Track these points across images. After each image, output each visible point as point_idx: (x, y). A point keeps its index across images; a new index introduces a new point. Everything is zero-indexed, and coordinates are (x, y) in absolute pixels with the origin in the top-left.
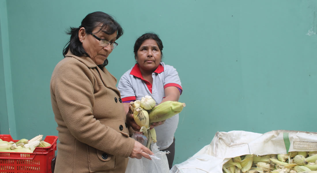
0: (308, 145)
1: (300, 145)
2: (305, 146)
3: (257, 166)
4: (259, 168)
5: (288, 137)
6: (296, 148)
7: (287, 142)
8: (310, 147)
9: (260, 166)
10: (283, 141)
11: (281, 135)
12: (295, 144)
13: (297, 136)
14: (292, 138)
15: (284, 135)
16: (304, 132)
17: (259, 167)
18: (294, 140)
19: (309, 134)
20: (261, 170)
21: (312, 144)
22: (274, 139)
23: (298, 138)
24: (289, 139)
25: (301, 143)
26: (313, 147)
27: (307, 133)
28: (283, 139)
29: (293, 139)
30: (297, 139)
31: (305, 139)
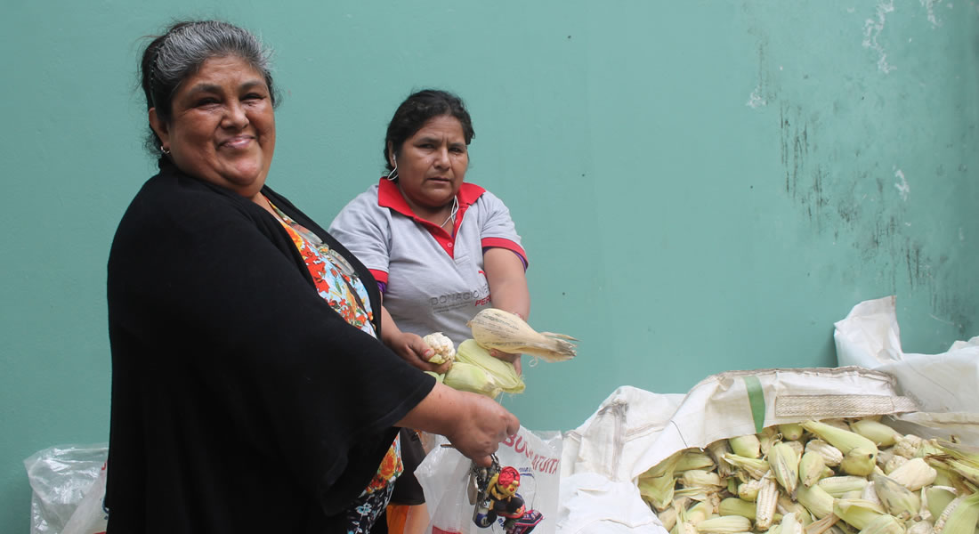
0: (811, 403)
1: (791, 405)
2: (803, 408)
3: (685, 483)
4: (690, 489)
5: (760, 386)
6: (783, 415)
7: (757, 399)
8: (815, 410)
9: (695, 481)
10: (748, 399)
11: (740, 385)
12: (778, 406)
13: (783, 383)
14: (772, 388)
15: (747, 384)
16: (789, 371)
17: (691, 485)
18: (776, 394)
19: (803, 375)
20: (699, 492)
21: (819, 401)
22: (721, 397)
23: (784, 387)
24: (764, 392)
25: (794, 401)
26: (822, 408)
27: (798, 371)
28: (747, 394)
29: (775, 390)
30: (783, 390)
31: (801, 389)
